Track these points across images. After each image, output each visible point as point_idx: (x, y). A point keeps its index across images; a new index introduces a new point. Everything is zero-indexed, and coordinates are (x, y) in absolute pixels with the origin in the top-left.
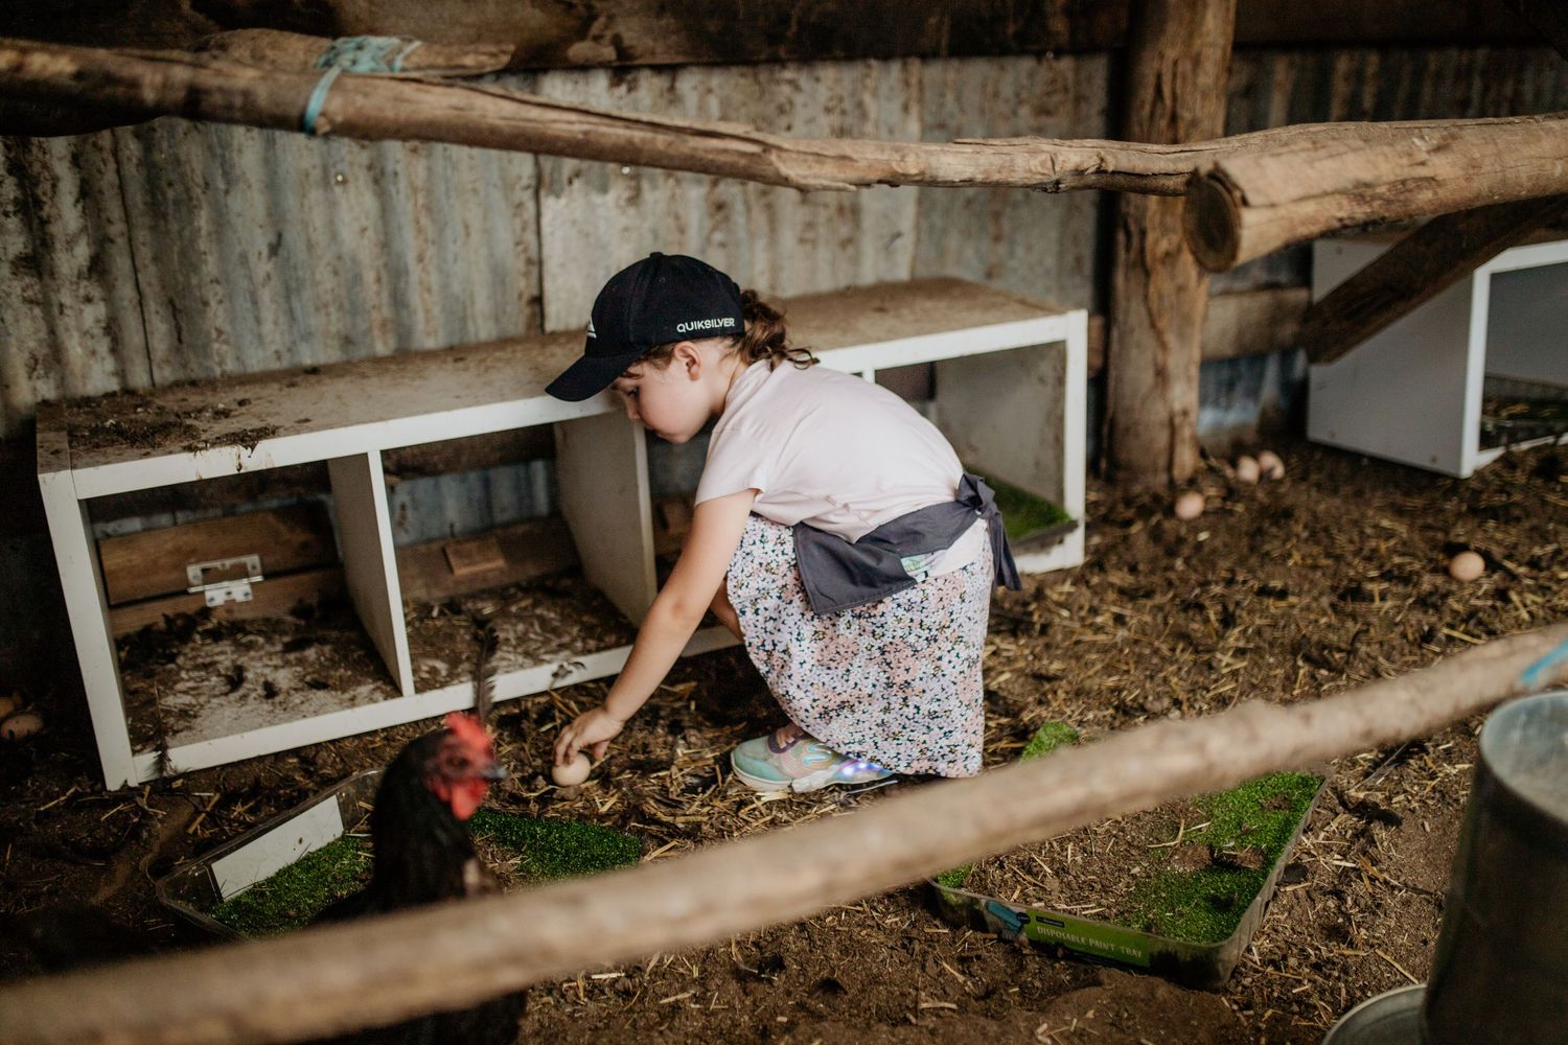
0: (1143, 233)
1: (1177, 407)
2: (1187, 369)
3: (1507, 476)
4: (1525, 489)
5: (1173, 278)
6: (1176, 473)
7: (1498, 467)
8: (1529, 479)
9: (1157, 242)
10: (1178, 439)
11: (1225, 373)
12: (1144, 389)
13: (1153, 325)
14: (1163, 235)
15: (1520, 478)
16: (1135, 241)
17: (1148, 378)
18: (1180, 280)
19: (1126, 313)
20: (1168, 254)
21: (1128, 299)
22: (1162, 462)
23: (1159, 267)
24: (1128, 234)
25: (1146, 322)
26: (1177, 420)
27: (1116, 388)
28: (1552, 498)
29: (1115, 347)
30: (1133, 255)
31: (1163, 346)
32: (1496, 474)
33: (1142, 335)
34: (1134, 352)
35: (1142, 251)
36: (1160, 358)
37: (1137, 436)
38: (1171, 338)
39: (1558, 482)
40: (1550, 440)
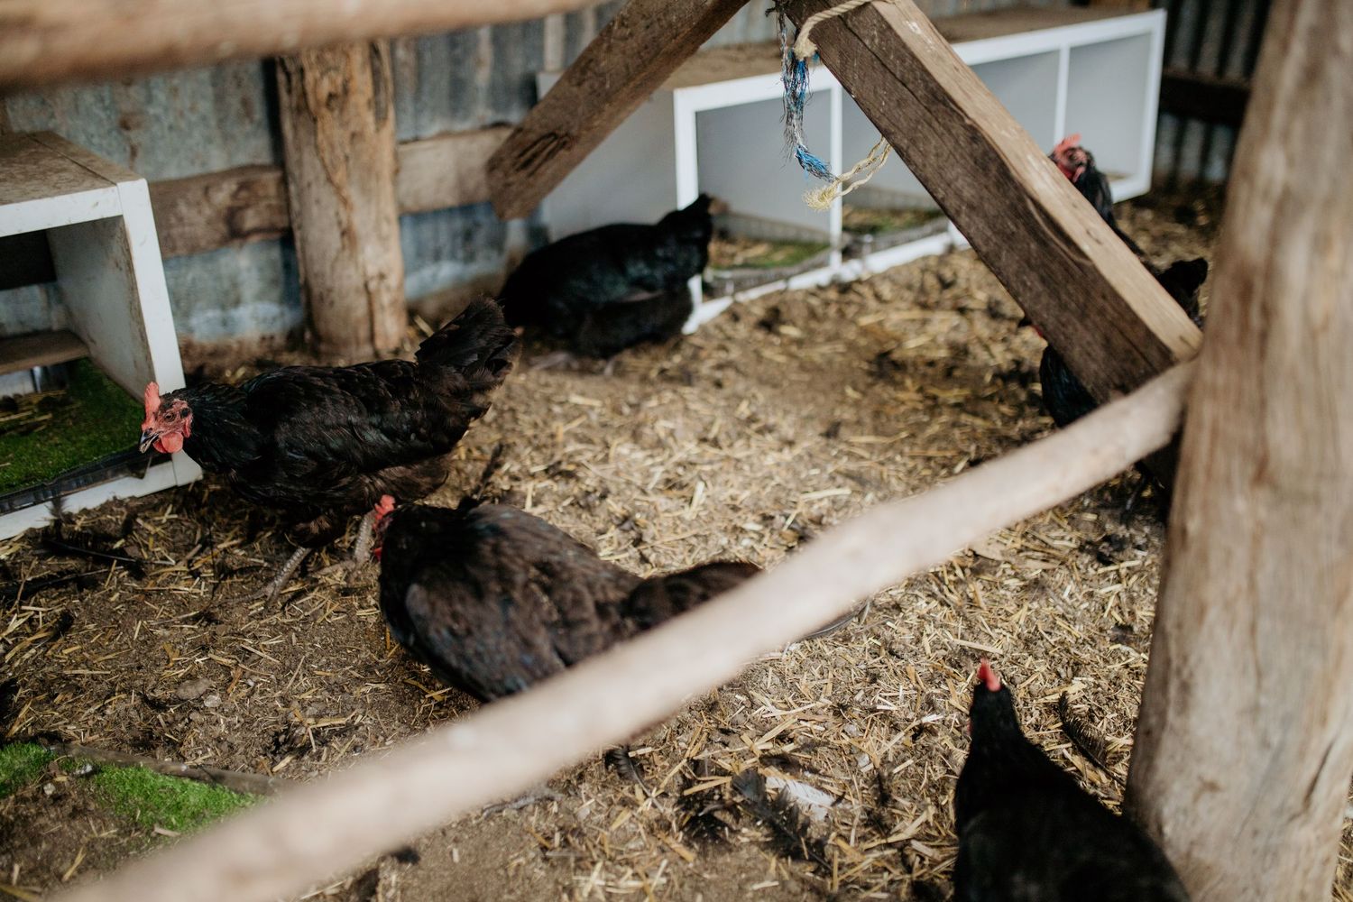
0: (302, 71)
1: (372, 270)
2: (377, 227)
3: (728, 328)
4: (744, 344)
5: (344, 125)
6: (379, 343)
7: (722, 320)
8: (751, 332)
9: (316, 82)
10: (376, 306)
11: (459, 223)
12: (332, 253)
13: (329, 180)
14: (322, 74)
15: (742, 330)
16: (295, 79)
17: (334, 240)
18: (353, 127)
19: (300, 163)
20: (331, 96)
21: (299, 149)
22: (363, 333)
23: (324, 111)
24: (288, 75)
25: (323, 176)
26: (373, 285)
27: (304, 252)
28: (767, 353)
29: (295, 205)
30: (295, 99)
31: (345, 202)
32: (718, 327)
33: (321, 192)
34: (315, 210)
35: (304, 94)
36: (343, 217)
37: (332, 303)
38: (352, 193)
39: (778, 334)
40: (780, 285)
